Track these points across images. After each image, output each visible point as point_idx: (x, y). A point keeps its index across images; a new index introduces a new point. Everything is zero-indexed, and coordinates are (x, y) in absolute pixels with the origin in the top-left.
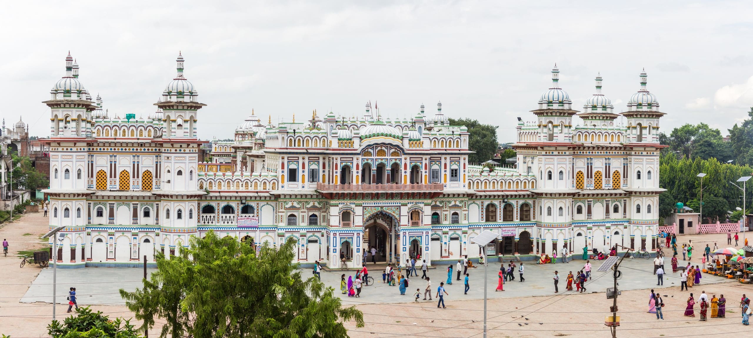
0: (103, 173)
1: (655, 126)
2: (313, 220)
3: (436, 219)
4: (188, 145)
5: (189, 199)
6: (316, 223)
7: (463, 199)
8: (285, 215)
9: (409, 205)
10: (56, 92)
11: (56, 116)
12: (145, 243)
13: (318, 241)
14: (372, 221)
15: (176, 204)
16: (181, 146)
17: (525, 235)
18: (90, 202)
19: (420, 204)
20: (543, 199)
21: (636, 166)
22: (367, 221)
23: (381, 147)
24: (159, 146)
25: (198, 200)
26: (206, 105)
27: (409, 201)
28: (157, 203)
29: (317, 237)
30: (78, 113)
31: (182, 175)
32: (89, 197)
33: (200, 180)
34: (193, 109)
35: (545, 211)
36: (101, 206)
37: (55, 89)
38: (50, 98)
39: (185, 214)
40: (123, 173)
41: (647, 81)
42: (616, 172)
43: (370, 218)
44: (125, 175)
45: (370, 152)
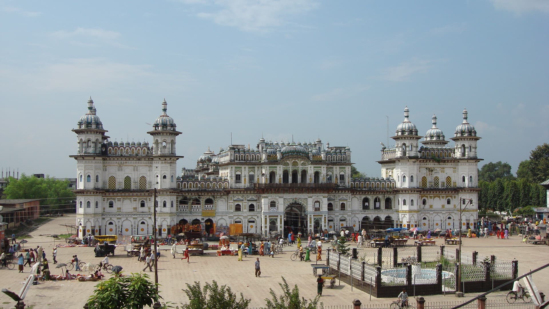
0: (113, 178)
1: (474, 146)
2: (252, 208)
3: (330, 207)
4: (170, 159)
5: (171, 194)
6: (254, 210)
7: (348, 194)
8: (233, 205)
9: (313, 197)
10: (80, 124)
11: (81, 140)
12: (142, 225)
13: (255, 222)
14: (290, 208)
15: (163, 197)
16: (165, 159)
17: (388, 218)
18: (104, 197)
19: (320, 197)
20: (400, 194)
21: (462, 173)
22: (287, 208)
23: (295, 160)
24: (151, 160)
25: (177, 196)
26: (181, 133)
27: (313, 195)
28: (149, 197)
29: (254, 219)
30: (96, 138)
31: (166, 178)
32: (104, 194)
33: (178, 183)
34: (173, 135)
35: (401, 203)
36: (112, 200)
37: (81, 122)
38: (77, 128)
39: (168, 205)
40: (127, 178)
41: (468, 117)
42: (448, 177)
43: (289, 206)
44: (128, 179)
45: (288, 163)
